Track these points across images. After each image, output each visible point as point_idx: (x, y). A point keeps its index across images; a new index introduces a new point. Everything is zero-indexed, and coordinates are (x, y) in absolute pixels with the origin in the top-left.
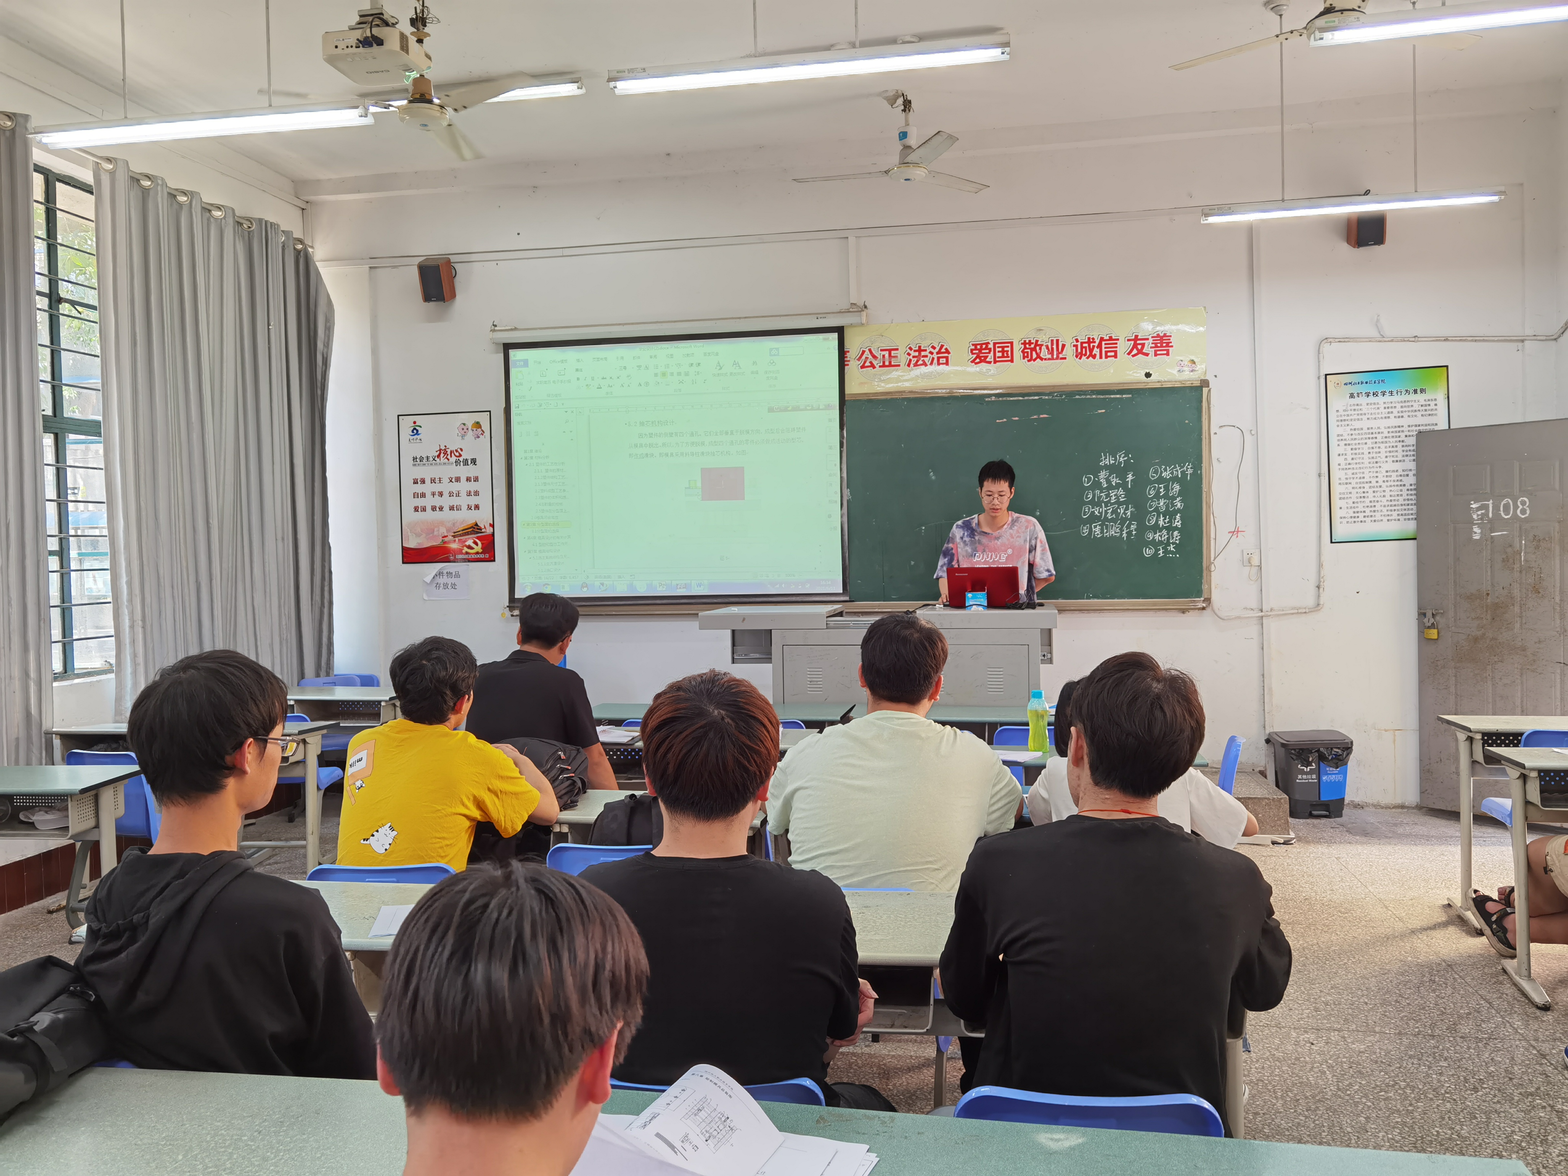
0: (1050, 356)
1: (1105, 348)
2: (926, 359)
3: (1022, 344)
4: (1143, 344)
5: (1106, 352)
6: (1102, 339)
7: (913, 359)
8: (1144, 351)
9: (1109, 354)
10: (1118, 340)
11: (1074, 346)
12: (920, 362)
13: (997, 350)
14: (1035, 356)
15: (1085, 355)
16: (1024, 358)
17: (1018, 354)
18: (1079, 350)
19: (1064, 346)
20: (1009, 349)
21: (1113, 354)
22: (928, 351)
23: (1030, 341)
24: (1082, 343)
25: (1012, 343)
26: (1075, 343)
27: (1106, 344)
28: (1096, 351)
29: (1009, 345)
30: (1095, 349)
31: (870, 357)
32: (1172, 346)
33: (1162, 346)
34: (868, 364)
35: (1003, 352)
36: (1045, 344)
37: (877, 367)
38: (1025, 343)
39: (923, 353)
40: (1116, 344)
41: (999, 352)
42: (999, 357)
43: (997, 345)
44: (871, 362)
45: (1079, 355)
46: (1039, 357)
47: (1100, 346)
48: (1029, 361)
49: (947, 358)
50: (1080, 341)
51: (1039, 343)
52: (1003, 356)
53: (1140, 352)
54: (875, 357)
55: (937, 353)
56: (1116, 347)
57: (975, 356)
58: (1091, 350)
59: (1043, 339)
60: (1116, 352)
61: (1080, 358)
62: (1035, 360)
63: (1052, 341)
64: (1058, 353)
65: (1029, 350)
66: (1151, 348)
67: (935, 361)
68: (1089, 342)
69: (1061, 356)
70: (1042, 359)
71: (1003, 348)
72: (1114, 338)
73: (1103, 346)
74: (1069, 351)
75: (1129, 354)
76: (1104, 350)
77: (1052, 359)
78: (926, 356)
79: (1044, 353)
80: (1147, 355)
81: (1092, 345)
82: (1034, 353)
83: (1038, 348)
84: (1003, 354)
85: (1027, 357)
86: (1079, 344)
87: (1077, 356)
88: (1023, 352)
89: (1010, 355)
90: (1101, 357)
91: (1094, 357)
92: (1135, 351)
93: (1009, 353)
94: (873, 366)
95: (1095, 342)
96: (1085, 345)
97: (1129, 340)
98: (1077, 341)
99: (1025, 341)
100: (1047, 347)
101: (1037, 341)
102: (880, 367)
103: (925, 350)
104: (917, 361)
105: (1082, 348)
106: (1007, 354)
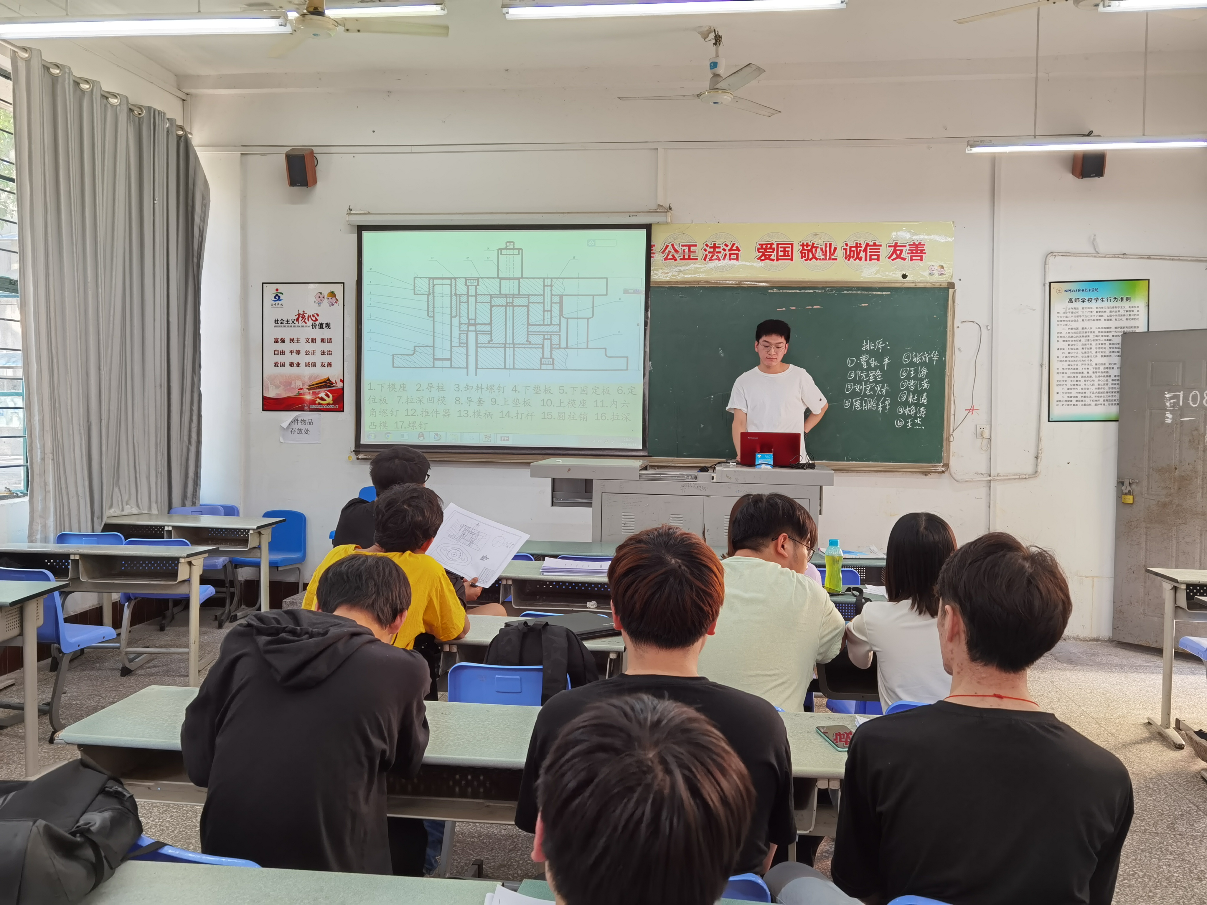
0: (823, 257)
1: (870, 252)
2: (720, 255)
3: (801, 245)
4: (901, 251)
5: (871, 256)
6: (867, 245)
7: (709, 255)
8: (902, 256)
9: (873, 257)
10: (881, 246)
11: (844, 249)
12: (715, 257)
13: (780, 249)
14: (811, 256)
15: (853, 257)
16: (802, 258)
17: (797, 254)
18: (848, 253)
19: (835, 249)
20: (790, 249)
21: (876, 257)
22: (722, 248)
23: (807, 243)
24: (851, 247)
25: (792, 245)
26: (845, 247)
27: (870, 249)
28: (862, 254)
29: (790, 246)
30: (862, 252)
31: (672, 251)
32: (925, 253)
33: (917, 253)
34: (670, 257)
35: (784, 251)
36: (820, 247)
37: (678, 259)
38: (803, 245)
39: (717, 250)
40: (879, 249)
41: (781, 251)
42: (781, 256)
43: (780, 246)
44: (673, 256)
45: (848, 257)
46: (814, 257)
47: (865, 250)
48: (806, 260)
49: (737, 255)
50: (849, 245)
51: (815, 245)
52: (784, 255)
53: (899, 257)
54: (676, 251)
55: (730, 250)
56: (879, 252)
57: (761, 254)
58: (858, 254)
59: (819, 242)
60: (878, 256)
61: (849, 260)
62: (810, 260)
63: (826, 244)
64: (831, 255)
65: (806, 251)
66: (908, 253)
67: (728, 257)
68: (856, 247)
69: (833, 257)
70: (817, 259)
71: (785, 248)
72: (877, 244)
73: (868, 250)
74: (840, 254)
75: (889, 258)
76: (868, 254)
77: (825, 259)
78: (720, 252)
79: (819, 254)
80: (904, 259)
81: (859, 249)
82: (810, 254)
83: (814, 250)
84: (784, 254)
85: (805, 257)
86: (848, 248)
87: (846, 258)
88: (801, 252)
89: (790, 254)
90: (866, 260)
91: (860, 259)
92: (894, 256)
93: (790, 253)
94: (674, 258)
95: (861, 247)
96: (853, 249)
97: (889, 246)
98: (847, 245)
99: (803, 243)
100: (822, 249)
101: (813, 244)
102: (681, 259)
103: (719, 247)
104: (712, 256)
105: (851, 251)
106: (788, 254)
